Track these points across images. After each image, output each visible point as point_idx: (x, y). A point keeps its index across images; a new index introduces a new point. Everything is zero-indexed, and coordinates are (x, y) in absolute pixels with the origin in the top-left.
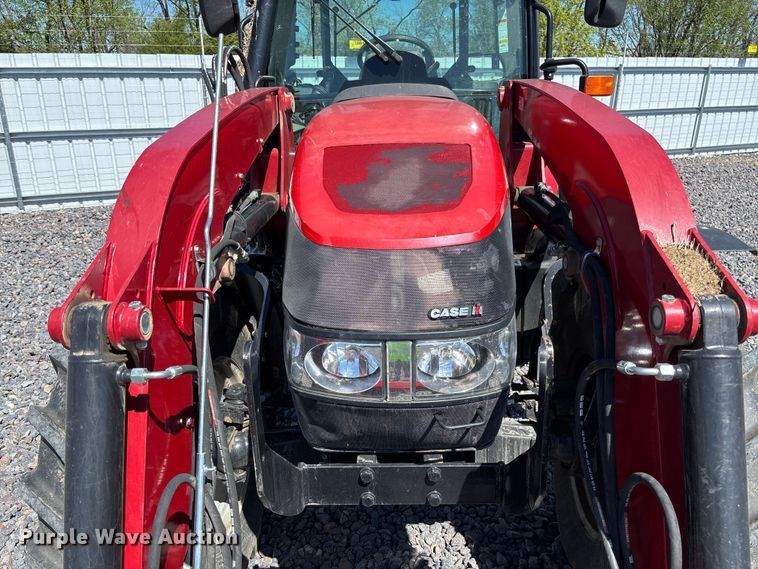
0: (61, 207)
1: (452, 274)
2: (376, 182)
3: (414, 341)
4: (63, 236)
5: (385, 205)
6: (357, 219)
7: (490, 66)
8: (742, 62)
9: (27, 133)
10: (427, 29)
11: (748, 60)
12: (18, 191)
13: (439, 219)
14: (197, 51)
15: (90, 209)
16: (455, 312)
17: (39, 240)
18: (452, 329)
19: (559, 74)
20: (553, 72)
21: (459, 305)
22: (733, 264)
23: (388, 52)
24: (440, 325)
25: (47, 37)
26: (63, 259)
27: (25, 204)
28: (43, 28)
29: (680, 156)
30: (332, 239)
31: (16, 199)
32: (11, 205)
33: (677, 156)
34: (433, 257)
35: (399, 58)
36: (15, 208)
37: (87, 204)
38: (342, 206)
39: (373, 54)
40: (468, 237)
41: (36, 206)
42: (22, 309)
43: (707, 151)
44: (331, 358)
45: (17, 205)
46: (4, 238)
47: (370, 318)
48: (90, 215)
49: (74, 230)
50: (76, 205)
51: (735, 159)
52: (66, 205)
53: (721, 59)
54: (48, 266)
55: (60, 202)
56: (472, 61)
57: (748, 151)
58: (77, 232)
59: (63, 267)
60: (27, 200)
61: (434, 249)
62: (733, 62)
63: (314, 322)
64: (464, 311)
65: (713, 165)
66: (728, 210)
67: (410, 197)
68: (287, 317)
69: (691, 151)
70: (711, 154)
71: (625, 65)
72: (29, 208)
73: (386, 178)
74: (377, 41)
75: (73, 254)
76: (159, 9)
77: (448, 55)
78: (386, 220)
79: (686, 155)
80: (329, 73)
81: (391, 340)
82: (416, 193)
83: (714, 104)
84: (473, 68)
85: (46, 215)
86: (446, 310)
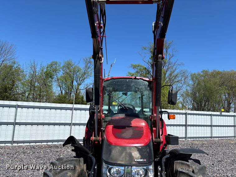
0: (24, 145)
1: (139, 152)
2: (123, 133)
3: (131, 166)
4: (24, 153)
5: (125, 138)
6: (119, 140)
7: (149, 111)
8: (221, 113)
9: (21, 123)
10: (133, 100)
11: (222, 113)
12: (13, 139)
13: (137, 141)
14: (72, 103)
15: (32, 146)
16: (140, 160)
17: (17, 154)
18: (139, 164)
19: (164, 113)
20: (162, 113)
21: (141, 159)
22: (225, 170)
23: (125, 107)
24: (137, 163)
25: (27, 97)
26: (24, 160)
27: (14, 143)
28: (27, 95)
29: (208, 139)
30: (114, 144)
31: (11, 141)
32: (9, 143)
33: (207, 139)
34: (135, 148)
35: (128, 109)
36: (10, 144)
37: (31, 144)
38: (116, 137)
39: (121, 107)
40: (142, 145)
41: (16, 144)
42: (11, 173)
43: (216, 138)
44: (112, 172)
45: (11, 143)
46: (7, 153)
47: (122, 161)
48: (33, 147)
49: (28, 151)
50: (28, 144)
51: (225, 141)
52: (25, 144)
53: (217, 112)
54: (19, 161)
55: (24, 143)
56: (144, 110)
57: (228, 138)
58: (29, 152)
59: (24, 162)
60: (14, 142)
61: (136, 147)
62: (218, 113)
63: (110, 162)
64: (142, 160)
65: (218, 142)
66: (223, 155)
67: (131, 136)
68: (103, 160)
69: (211, 137)
70: (217, 139)
71: (188, 112)
72: (14, 145)
73: (125, 132)
74: (122, 105)
75: (27, 158)
76: (60, 92)
77: (139, 107)
78: (126, 140)
79: (210, 139)
80: (109, 110)
81: (126, 166)
82: (132, 135)
83: (215, 124)
84: (145, 111)
85: (19, 147)
86: (138, 160)
